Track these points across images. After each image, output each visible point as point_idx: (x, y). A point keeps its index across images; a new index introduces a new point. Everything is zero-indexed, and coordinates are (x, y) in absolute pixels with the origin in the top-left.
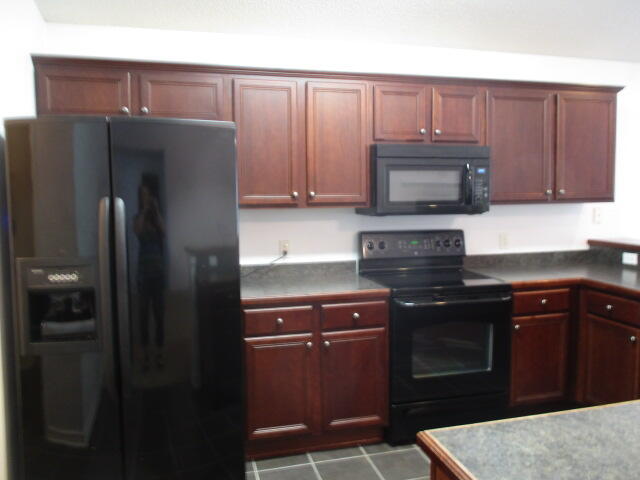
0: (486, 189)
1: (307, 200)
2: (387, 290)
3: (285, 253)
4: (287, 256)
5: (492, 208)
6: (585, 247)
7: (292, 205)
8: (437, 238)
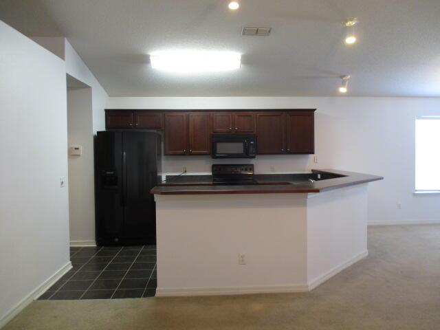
1: (190, 153)
4: (186, 173)
6: (311, 172)
7: (184, 154)
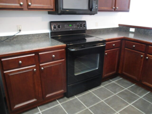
0: (97, 5)
1: (28, 7)
2: (65, 45)
3: (20, 30)
4: (21, 32)
5: (99, 13)
7: (20, 9)
8: (78, 24)
